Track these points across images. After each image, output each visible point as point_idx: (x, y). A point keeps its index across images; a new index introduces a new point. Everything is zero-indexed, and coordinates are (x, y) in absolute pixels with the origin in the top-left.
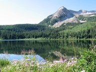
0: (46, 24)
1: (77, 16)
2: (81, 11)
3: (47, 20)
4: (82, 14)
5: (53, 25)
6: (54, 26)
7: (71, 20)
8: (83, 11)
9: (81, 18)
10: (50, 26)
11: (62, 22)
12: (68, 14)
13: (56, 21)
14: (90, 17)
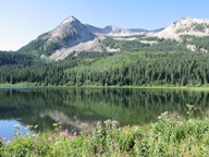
0: (34, 53)
1: (102, 38)
2: (109, 29)
3: (37, 44)
4: (111, 34)
5: (49, 54)
6: (52, 57)
7: (88, 46)
8: (114, 29)
9: (110, 42)
10: (43, 56)
11: (71, 50)
12: (83, 34)
13: (56, 47)
14: (128, 42)
